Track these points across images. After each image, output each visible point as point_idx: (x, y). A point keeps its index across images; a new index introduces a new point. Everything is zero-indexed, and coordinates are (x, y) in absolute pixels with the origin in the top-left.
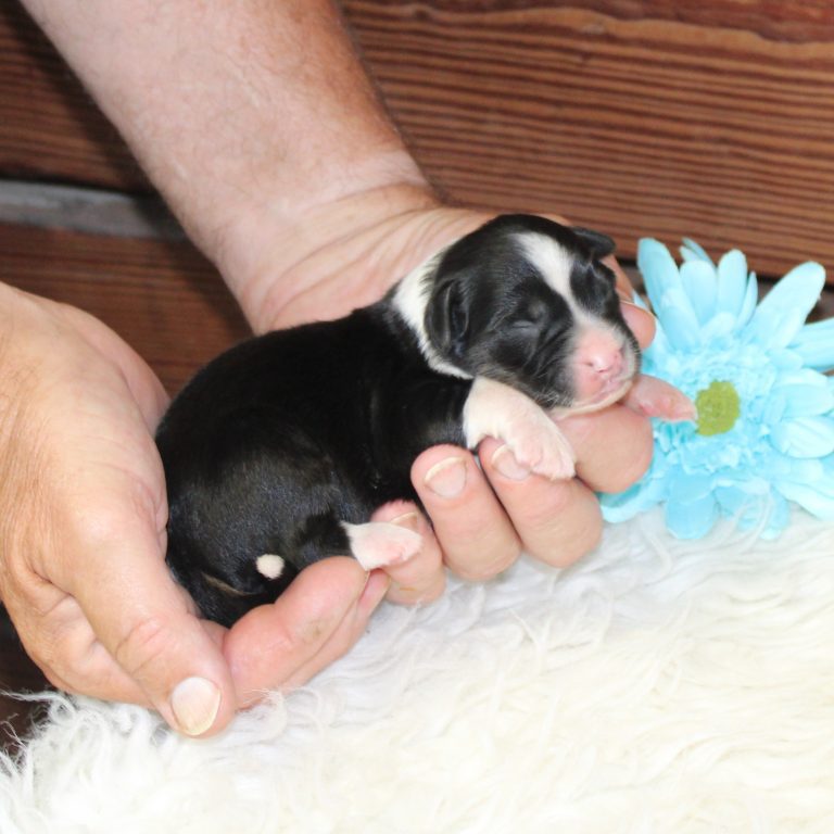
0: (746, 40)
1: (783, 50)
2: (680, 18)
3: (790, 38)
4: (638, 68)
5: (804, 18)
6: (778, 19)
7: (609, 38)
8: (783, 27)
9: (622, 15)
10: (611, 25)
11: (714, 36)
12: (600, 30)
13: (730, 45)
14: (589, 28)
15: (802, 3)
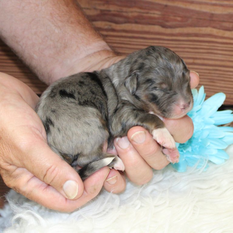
0: (157, 28)
1: (169, 31)
2: (136, 23)
3: (171, 27)
4: (122, 39)
5: (176, 20)
6: (167, 21)
7: (113, 30)
8: (168, 24)
9: (117, 23)
10: (114, 26)
11: (147, 28)
12: (110, 28)
13: (152, 30)
14: (106, 27)
15: (175, 16)
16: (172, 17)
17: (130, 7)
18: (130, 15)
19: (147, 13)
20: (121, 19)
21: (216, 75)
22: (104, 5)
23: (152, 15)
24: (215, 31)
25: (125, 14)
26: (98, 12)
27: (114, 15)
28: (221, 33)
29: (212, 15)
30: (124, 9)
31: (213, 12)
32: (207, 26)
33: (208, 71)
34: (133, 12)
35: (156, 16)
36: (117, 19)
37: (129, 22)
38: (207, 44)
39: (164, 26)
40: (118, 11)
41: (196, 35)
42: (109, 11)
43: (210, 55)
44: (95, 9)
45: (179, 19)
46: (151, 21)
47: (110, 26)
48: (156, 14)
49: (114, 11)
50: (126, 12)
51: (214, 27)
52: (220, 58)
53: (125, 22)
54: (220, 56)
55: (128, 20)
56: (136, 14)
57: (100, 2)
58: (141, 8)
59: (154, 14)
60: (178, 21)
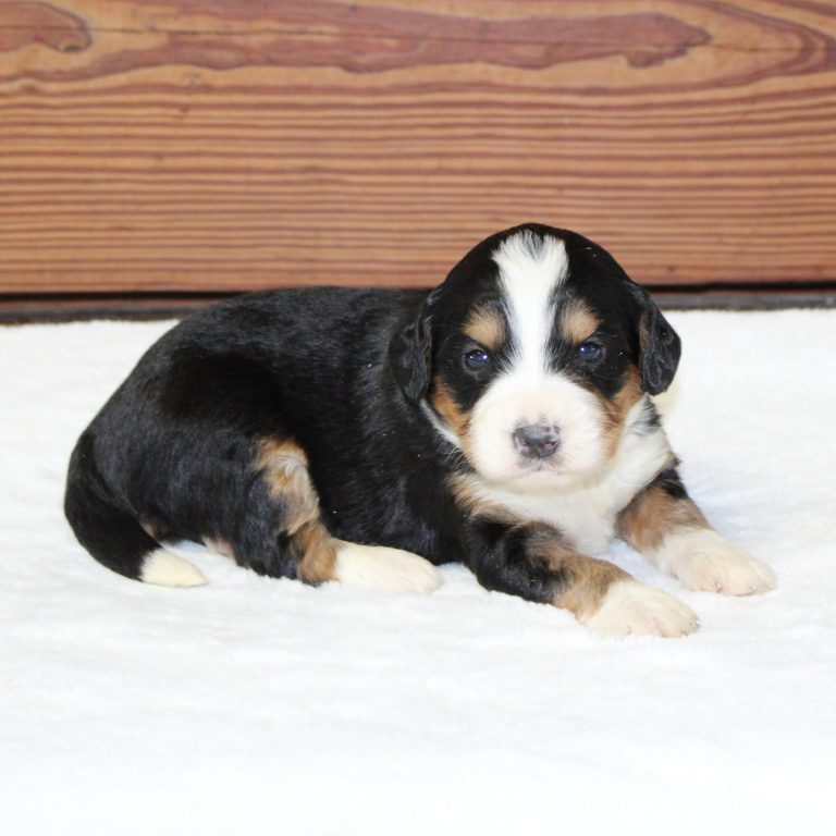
16: (373, 41)
17: (250, 19)
18: (254, 41)
19: (302, 33)
20: (229, 56)
21: (507, 200)
22: (176, 17)
23: (316, 38)
24: (495, 73)
25: (238, 40)
26: (162, 40)
27: (208, 45)
28: (512, 76)
29: (485, 27)
30: (237, 26)
31: (487, 18)
32: (471, 60)
33: (482, 191)
34: (262, 32)
35: (327, 39)
36: (215, 55)
37: (251, 63)
38: (474, 111)
39: (350, 68)
40: (217, 33)
41: (443, 87)
42: (195, 33)
43: (486, 142)
44: (153, 30)
45: (391, 43)
46: (313, 57)
47: (197, 76)
48: (326, 34)
49: (208, 33)
50: (242, 33)
51: (492, 61)
52: (513, 150)
53: (241, 64)
54: (512, 142)
55: (247, 58)
56: (269, 39)
57: (164, 10)
58: (283, 20)
59: (320, 33)
60: (390, 50)
